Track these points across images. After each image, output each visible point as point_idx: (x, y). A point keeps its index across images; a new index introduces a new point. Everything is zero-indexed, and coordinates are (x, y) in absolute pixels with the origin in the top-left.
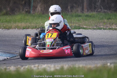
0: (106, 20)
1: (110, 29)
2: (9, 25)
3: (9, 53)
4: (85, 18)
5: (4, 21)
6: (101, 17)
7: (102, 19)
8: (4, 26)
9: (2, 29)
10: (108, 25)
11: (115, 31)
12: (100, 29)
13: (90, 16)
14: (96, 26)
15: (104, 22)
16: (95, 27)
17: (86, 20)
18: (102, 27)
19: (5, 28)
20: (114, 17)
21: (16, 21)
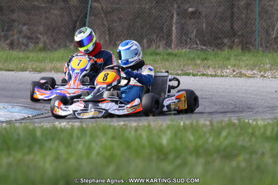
0: (198, 62)
1: (203, 75)
2: (42, 65)
3: (33, 109)
4: (166, 57)
5: (35, 59)
6: (192, 56)
7: (193, 59)
8: (34, 66)
9: (30, 71)
10: (201, 69)
11: (211, 78)
12: (188, 74)
13: (176, 55)
14: (182, 70)
15: (195, 64)
16: (180, 72)
17: (167, 60)
18: (191, 71)
19: (35, 70)
20: (212, 57)
21: (54, 60)
